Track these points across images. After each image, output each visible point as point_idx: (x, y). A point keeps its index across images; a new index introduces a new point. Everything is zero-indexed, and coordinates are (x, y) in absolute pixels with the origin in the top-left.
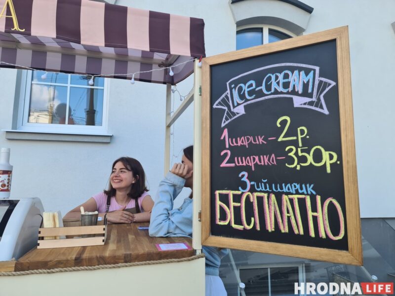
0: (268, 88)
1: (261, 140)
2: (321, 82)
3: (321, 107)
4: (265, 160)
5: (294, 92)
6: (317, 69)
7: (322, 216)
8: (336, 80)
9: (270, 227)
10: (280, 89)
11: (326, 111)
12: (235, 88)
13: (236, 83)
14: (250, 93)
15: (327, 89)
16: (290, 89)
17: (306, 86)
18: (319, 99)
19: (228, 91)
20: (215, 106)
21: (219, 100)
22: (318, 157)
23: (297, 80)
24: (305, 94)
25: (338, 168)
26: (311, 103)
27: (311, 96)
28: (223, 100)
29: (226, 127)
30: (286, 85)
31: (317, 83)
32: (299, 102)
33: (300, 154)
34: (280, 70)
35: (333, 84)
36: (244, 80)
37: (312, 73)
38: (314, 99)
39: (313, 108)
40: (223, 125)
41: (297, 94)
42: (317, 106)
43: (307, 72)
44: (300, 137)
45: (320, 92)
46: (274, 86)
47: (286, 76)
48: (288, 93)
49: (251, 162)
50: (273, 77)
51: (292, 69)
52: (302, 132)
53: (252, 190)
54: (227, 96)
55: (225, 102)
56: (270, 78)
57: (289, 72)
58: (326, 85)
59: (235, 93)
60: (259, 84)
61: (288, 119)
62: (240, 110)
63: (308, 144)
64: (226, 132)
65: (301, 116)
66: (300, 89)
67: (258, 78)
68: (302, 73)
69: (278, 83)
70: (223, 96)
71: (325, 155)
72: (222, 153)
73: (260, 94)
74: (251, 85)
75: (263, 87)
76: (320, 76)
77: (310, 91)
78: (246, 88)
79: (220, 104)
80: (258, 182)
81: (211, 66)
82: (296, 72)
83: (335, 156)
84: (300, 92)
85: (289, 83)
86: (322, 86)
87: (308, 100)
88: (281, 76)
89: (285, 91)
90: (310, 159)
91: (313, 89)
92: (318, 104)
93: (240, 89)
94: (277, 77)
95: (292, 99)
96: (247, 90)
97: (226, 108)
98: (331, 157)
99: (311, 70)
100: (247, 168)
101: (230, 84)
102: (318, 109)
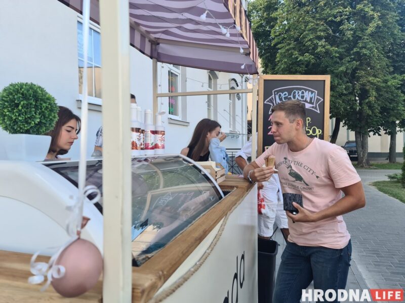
0: (294, 97)
2: (317, 98)
3: (317, 110)
5: (306, 101)
6: (316, 92)
8: (324, 98)
10: (300, 98)
11: (319, 112)
12: (277, 94)
13: (278, 91)
14: (285, 98)
15: (320, 102)
16: (304, 99)
17: (311, 99)
18: (316, 106)
19: (273, 95)
20: (265, 102)
21: (268, 99)
22: (314, 131)
23: (308, 96)
24: (311, 102)
25: (321, 136)
26: (313, 107)
27: (313, 104)
28: (270, 100)
30: (303, 97)
32: (308, 106)
33: (307, 130)
34: (300, 89)
35: (323, 100)
36: (282, 91)
37: (314, 94)
38: (314, 106)
39: (313, 109)
40: (270, 113)
41: (307, 102)
42: (315, 109)
43: (312, 92)
45: (317, 103)
46: (297, 96)
47: (303, 93)
48: (303, 101)
50: (297, 92)
51: (306, 90)
52: (308, 120)
54: (272, 98)
56: (295, 92)
57: (304, 91)
58: (320, 100)
59: (277, 97)
60: (290, 94)
66: (308, 100)
67: (290, 91)
68: (310, 92)
69: (299, 96)
70: (270, 97)
71: (317, 130)
72: (269, 128)
73: (290, 99)
74: (285, 94)
75: (292, 96)
78: (282, 95)
79: (268, 101)
81: (264, 80)
82: (307, 92)
83: (321, 131)
84: (309, 101)
85: (304, 96)
86: (318, 100)
87: (311, 105)
88: (300, 92)
89: (302, 100)
90: (311, 132)
91: (314, 101)
92: (316, 108)
93: (280, 95)
94: (298, 93)
95: (305, 104)
96: (283, 96)
97: (272, 104)
98: (319, 132)
99: (313, 92)
101: (275, 92)
102: (316, 110)
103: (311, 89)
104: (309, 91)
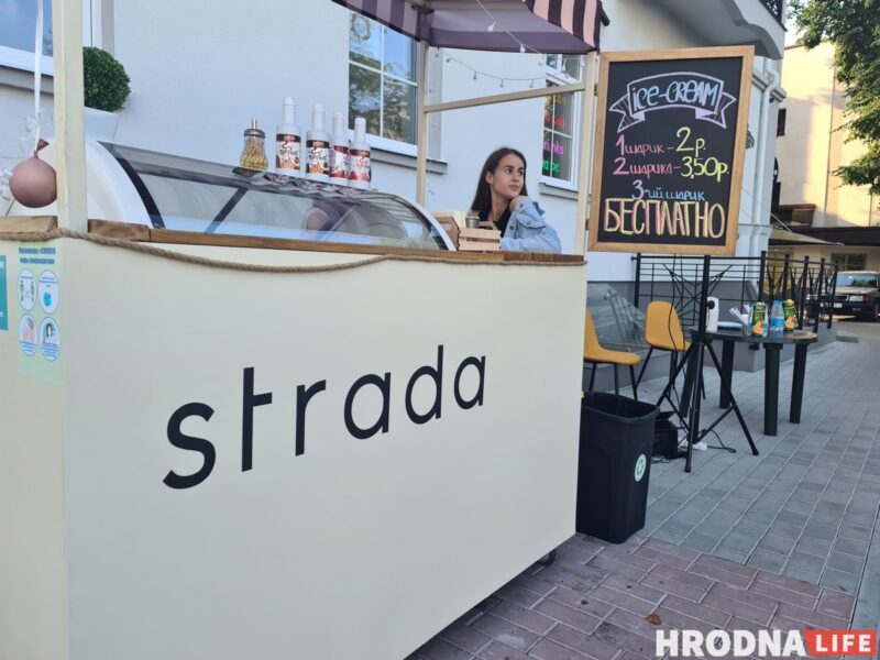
0: (672, 96)
1: (659, 149)
2: (724, 96)
3: (721, 121)
4: (661, 169)
5: (697, 104)
6: (722, 83)
7: (708, 220)
8: (738, 97)
9: (660, 230)
10: (684, 99)
11: (724, 126)
12: (636, 91)
13: (638, 86)
14: (653, 100)
15: (728, 104)
16: (694, 100)
17: (709, 98)
18: (719, 113)
19: (628, 94)
20: (611, 109)
21: (617, 103)
22: (711, 167)
23: (702, 91)
24: (708, 106)
25: (727, 178)
26: (712, 116)
27: (712, 109)
28: (621, 103)
29: (622, 133)
30: (691, 96)
31: (720, 97)
32: (700, 114)
33: (695, 164)
34: (686, 79)
35: (734, 100)
36: (648, 84)
37: (716, 86)
38: (715, 113)
39: (713, 121)
40: (619, 131)
42: (716, 119)
43: (713, 84)
44: (697, 148)
45: (721, 106)
46: (678, 95)
47: (692, 86)
48: (691, 104)
49: (647, 170)
50: (678, 85)
51: (699, 80)
52: (700, 143)
53: (646, 197)
54: (626, 100)
55: (623, 106)
56: (675, 86)
57: (695, 83)
58: (729, 100)
59: (636, 97)
60: (663, 91)
61: (689, 130)
62: (640, 117)
63: (704, 155)
64: (622, 139)
65: (700, 128)
66: (703, 101)
67: (663, 84)
68: (708, 85)
69: (683, 93)
70: (622, 99)
71: (718, 166)
72: (616, 161)
73: (663, 101)
74: (654, 91)
75: (667, 95)
76: (724, 90)
77: (712, 104)
78: (648, 93)
79: (617, 107)
80: (653, 189)
81: (611, 63)
82: (702, 83)
83: (726, 166)
84: (704, 104)
85: (694, 93)
86: (725, 100)
87: (709, 113)
88: (686, 85)
89: (689, 101)
90: (704, 169)
91: (715, 102)
92: (718, 118)
93: (642, 94)
94: (682, 86)
95: (694, 111)
96: (649, 96)
97: (624, 113)
98: (723, 168)
99: (716, 83)
100: (642, 177)
101: (631, 87)
102: (718, 123)
103: (710, 78)
104: (706, 81)
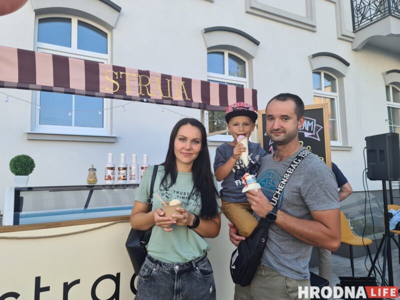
2: (316, 126)
3: (317, 138)
5: (305, 130)
6: (315, 120)
8: (323, 126)
11: (319, 140)
15: (319, 130)
18: (316, 134)
20: (265, 135)
23: (306, 125)
24: (310, 131)
26: (312, 136)
27: (312, 132)
29: (271, 145)
31: (315, 127)
32: (307, 135)
35: (322, 128)
37: (312, 122)
38: (314, 134)
39: (313, 138)
40: (270, 144)
41: (306, 131)
42: (315, 137)
43: (311, 121)
45: (316, 131)
48: (302, 130)
52: (309, 148)
58: (319, 128)
61: (302, 142)
64: (271, 147)
66: (307, 129)
68: (308, 122)
76: (316, 124)
77: (312, 130)
81: (263, 115)
82: (305, 121)
84: (308, 130)
86: (317, 128)
87: (311, 134)
92: (315, 136)
95: (303, 133)
99: (312, 120)
103: (309, 118)
